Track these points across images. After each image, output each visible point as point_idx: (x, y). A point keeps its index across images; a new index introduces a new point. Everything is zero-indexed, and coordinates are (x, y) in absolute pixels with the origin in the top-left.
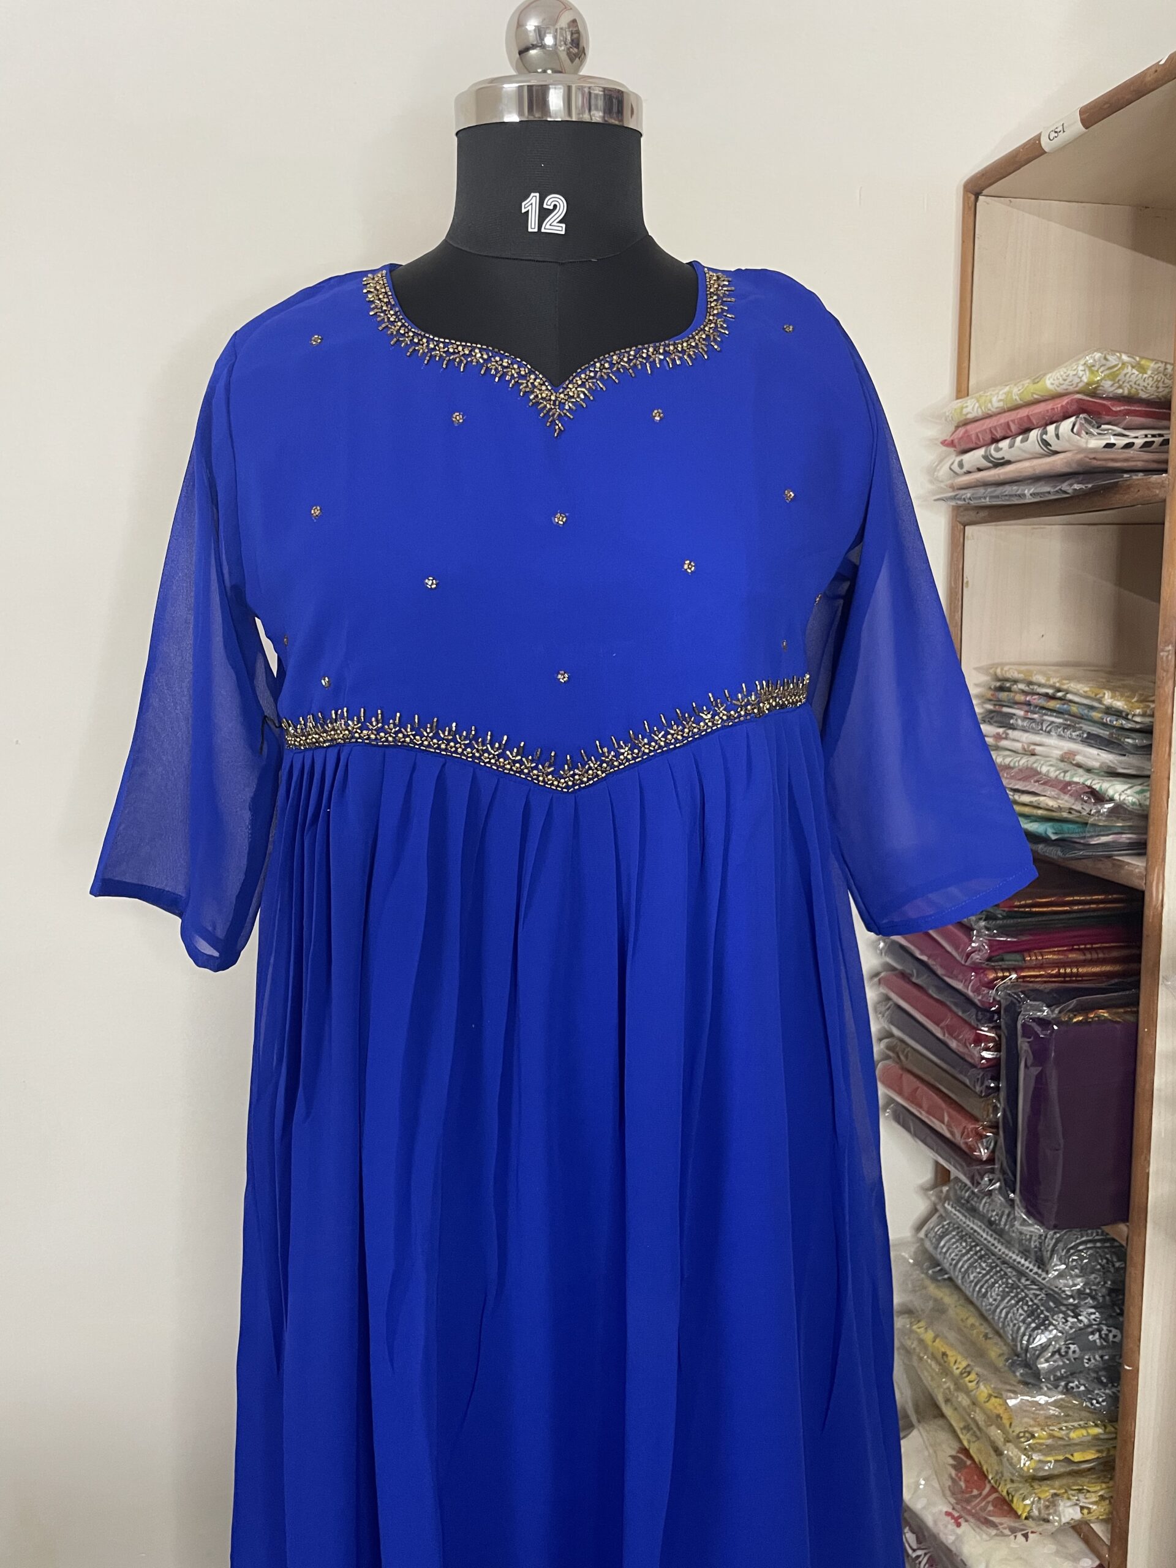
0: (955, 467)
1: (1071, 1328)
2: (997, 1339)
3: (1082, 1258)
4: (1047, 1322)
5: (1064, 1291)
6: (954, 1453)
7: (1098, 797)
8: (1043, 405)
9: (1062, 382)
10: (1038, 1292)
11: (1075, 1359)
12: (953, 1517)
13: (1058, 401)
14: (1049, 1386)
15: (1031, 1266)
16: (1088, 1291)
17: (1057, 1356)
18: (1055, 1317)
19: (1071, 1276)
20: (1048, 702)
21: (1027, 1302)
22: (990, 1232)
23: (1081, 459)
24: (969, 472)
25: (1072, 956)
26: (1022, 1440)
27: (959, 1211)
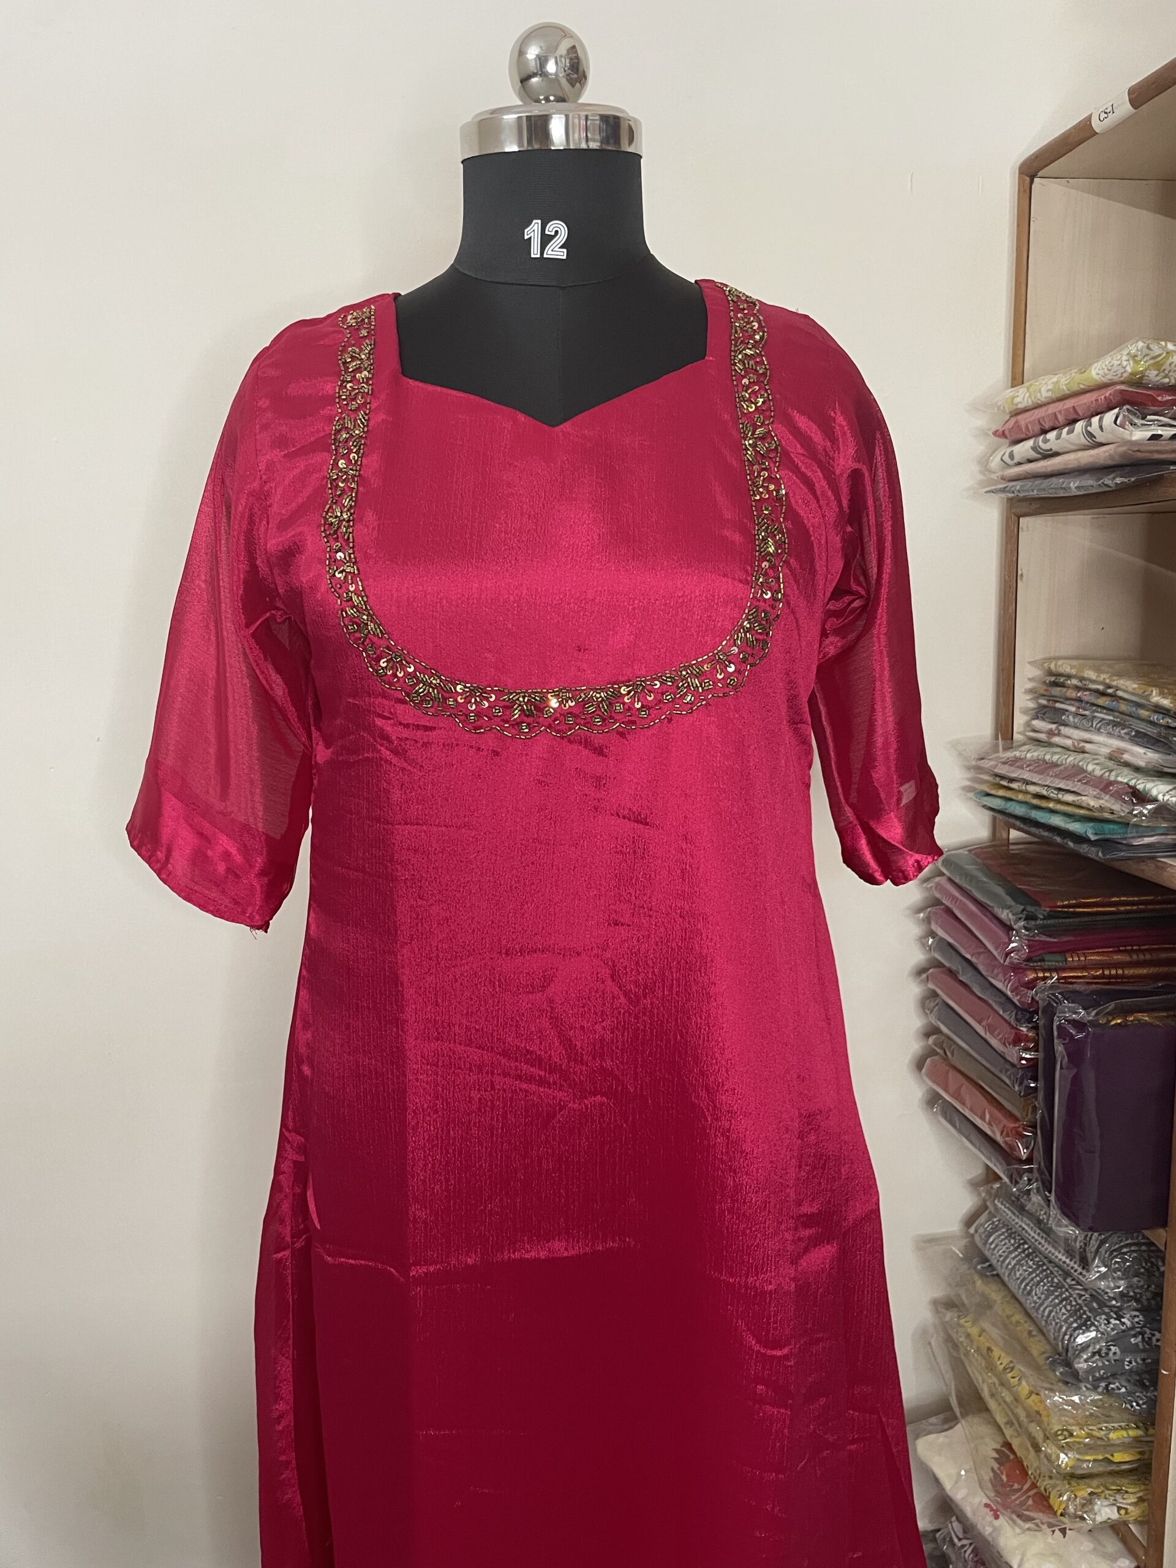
0: (1006, 458)
1: (1113, 1330)
2: (1041, 1337)
3: (1125, 1261)
4: (1089, 1323)
5: (1107, 1293)
6: (998, 1447)
7: (1141, 797)
8: (1088, 395)
9: (1107, 372)
10: (1083, 1293)
11: (1115, 1361)
12: (992, 1510)
13: (1103, 391)
14: (1089, 1386)
15: (1076, 1267)
16: (1131, 1294)
17: (1097, 1357)
18: (1098, 1318)
19: (1114, 1278)
20: (1098, 698)
21: (1071, 1301)
22: (1038, 1231)
23: (1125, 452)
24: (1019, 464)
25: (1117, 957)
26: (1060, 1438)
27: (1008, 1208)
